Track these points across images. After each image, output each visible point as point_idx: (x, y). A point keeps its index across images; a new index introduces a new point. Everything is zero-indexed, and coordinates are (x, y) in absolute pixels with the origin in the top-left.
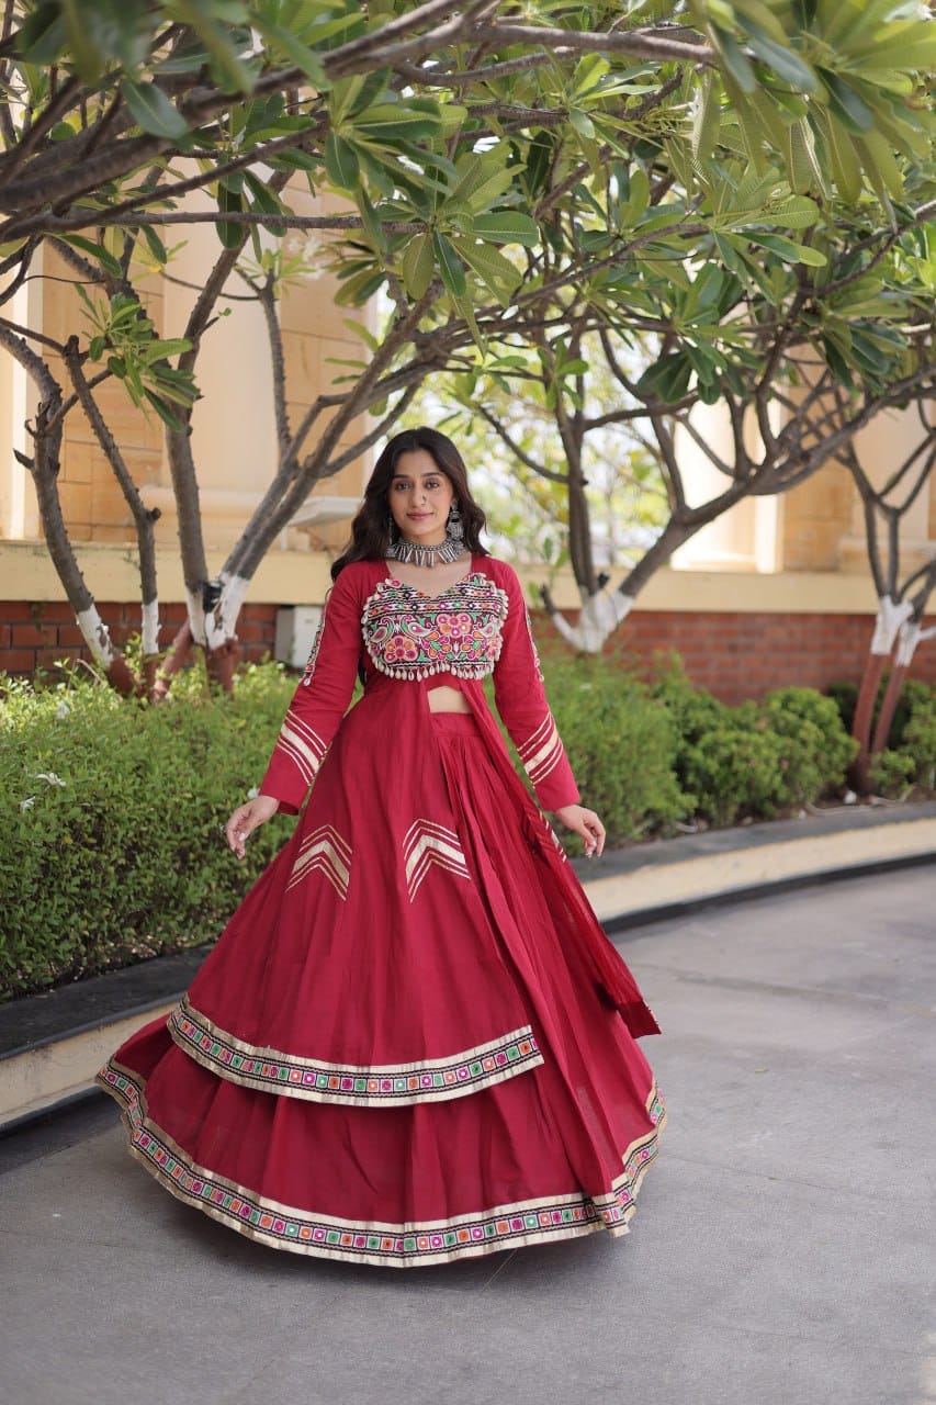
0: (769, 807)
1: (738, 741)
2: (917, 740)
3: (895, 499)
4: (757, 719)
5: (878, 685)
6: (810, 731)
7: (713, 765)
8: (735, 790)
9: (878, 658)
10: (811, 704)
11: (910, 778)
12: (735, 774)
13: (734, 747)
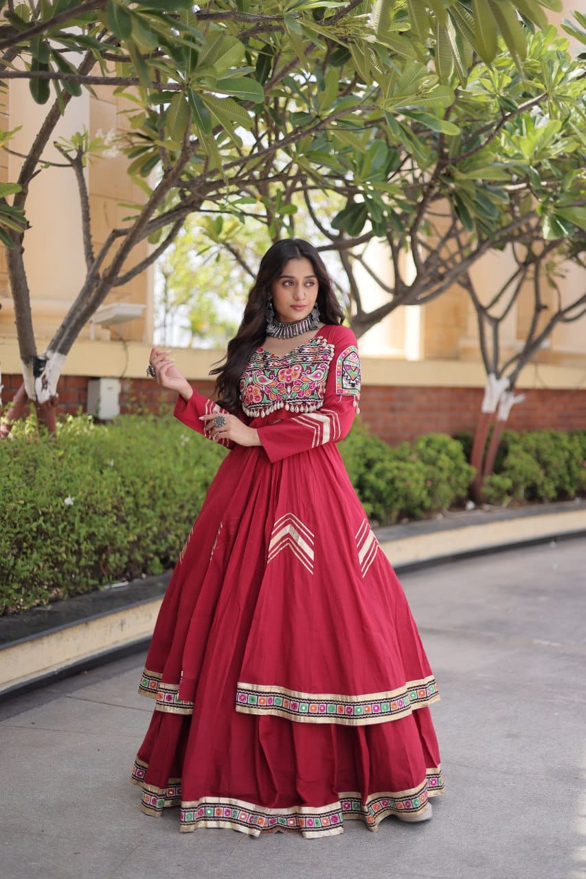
0: (418, 512)
1: (398, 468)
2: (512, 468)
3: (496, 312)
4: (410, 454)
5: (486, 433)
6: (444, 461)
7: (381, 484)
8: (396, 500)
9: (487, 415)
10: (444, 445)
11: (510, 492)
12: (396, 490)
13: (396, 472)
